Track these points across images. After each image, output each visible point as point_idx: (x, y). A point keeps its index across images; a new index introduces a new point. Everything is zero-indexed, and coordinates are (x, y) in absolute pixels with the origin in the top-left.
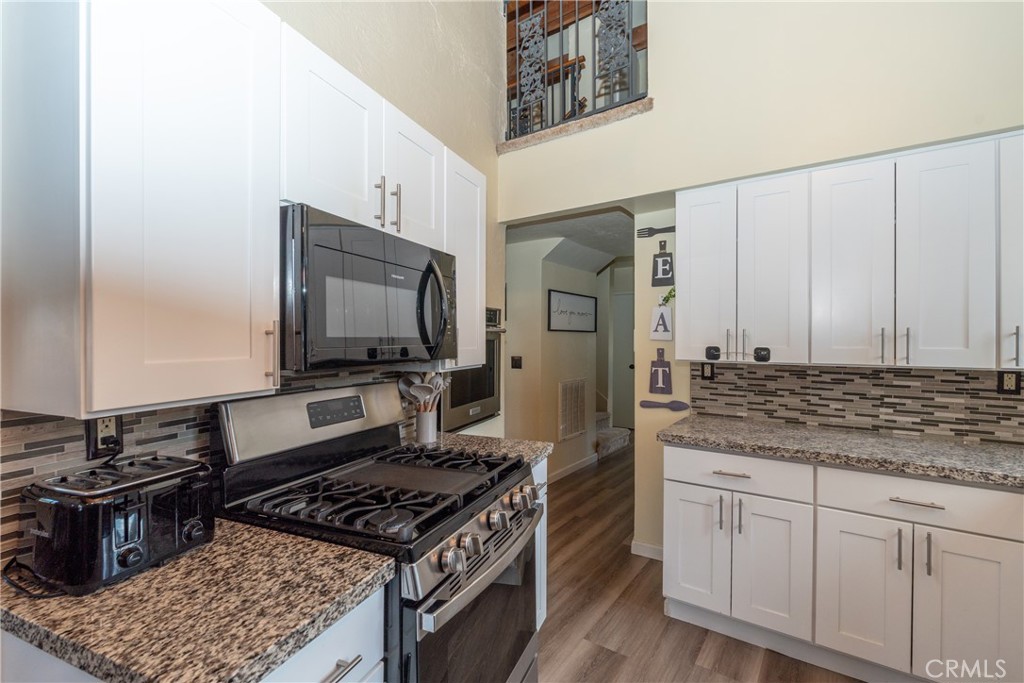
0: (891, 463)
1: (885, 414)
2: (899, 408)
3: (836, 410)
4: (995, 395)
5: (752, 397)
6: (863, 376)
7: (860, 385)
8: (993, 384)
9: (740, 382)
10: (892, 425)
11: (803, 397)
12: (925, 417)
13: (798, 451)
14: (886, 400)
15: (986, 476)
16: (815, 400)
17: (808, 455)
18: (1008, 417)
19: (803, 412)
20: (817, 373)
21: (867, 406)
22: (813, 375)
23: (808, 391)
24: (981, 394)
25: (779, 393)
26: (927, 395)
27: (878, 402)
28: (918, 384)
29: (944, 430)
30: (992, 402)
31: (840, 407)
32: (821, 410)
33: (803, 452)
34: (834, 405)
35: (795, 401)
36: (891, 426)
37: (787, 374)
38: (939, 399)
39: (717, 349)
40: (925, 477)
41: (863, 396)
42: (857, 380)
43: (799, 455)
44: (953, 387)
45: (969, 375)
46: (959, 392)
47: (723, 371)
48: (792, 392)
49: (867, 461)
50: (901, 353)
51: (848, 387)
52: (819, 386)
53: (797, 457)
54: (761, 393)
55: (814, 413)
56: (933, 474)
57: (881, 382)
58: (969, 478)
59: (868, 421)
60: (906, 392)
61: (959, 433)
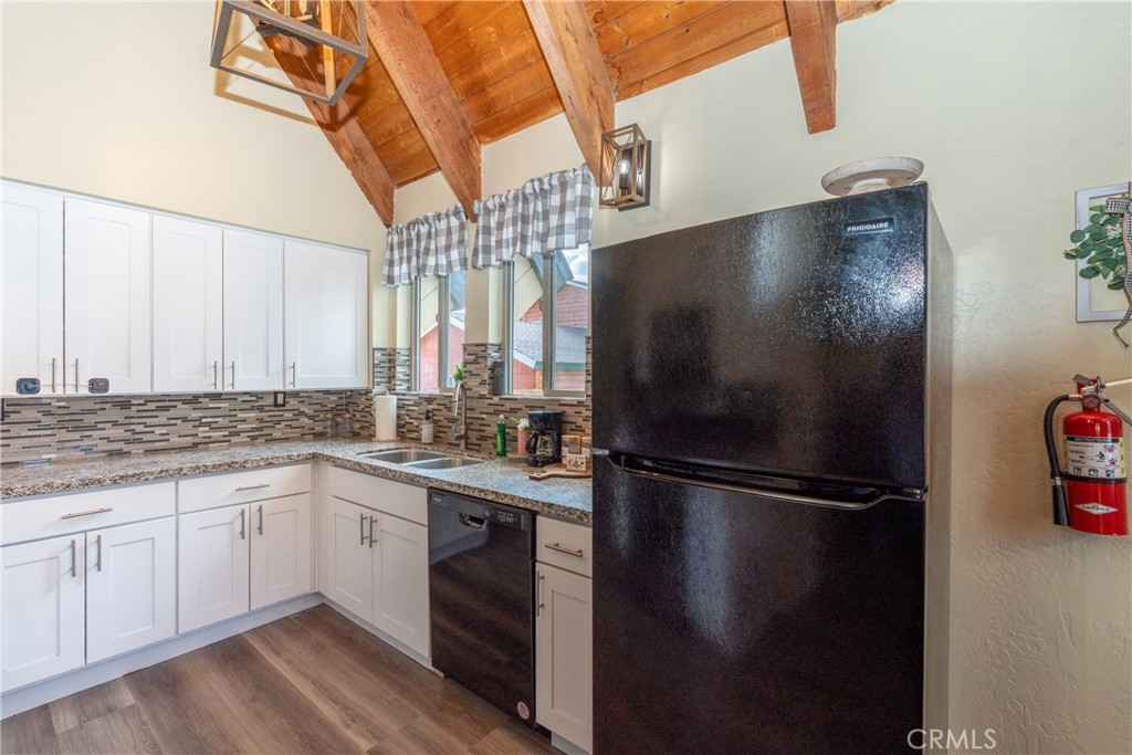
0: (237, 463)
1: (202, 432)
2: (213, 425)
3: (161, 435)
4: (272, 408)
5: (63, 435)
6: (185, 402)
7: (183, 410)
8: (270, 401)
9: (46, 420)
10: (209, 440)
11: (128, 427)
12: (232, 430)
13: (162, 472)
14: (204, 420)
15: (289, 457)
16: (139, 428)
17: (171, 473)
18: (279, 423)
19: (127, 442)
20: (142, 402)
21: (188, 428)
22: (138, 405)
23: (133, 421)
24: (266, 408)
25: (100, 426)
26: (232, 413)
27: (197, 423)
28: (227, 405)
29: (244, 437)
30: (271, 414)
31: (165, 431)
32: (145, 437)
33: (167, 471)
34: (159, 431)
35: (119, 432)
36: (207, 442)
37: (108, 406)
38: (241, 415)
39: (34, 381)
40: (258, 467)
41: (185, 420)
42: (180, 405)
43: (163, 474)
44: (248, 406)
45: (259, 396)
46: (252, 409)
47: (17, 408)
48: (115, 424)
49: (220, 465)
50: (228, 380)
51: (172, 413)
52: (144, 414)
53: (163, 476)
54: (76, 429)
55: (140, 441)
56: (262, 464)
57: (199, 405)
58: (281, 461)
59: (189, 441)
60: (219, 412)
61: (253, 438)
